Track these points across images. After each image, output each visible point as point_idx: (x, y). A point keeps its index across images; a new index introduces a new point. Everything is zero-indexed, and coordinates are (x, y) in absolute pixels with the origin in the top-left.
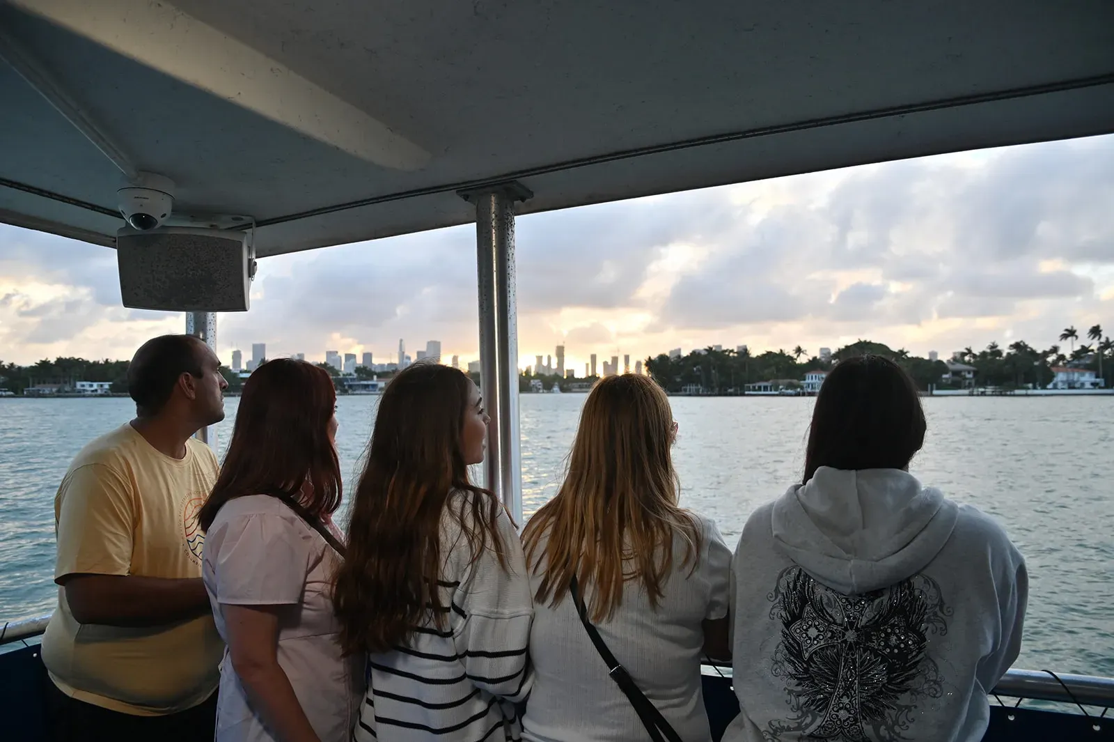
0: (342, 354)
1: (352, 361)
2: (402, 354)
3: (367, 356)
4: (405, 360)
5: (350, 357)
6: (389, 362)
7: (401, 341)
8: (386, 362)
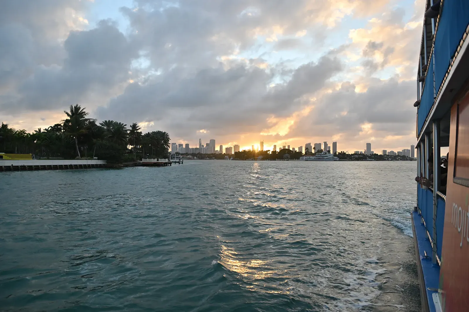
0: (177, 144)
1: (181, 147)
2: (200, 144)
3: (187, 145)
4: (201, 147)
5: (181, 145)
6: (195, 147)
7: (200, 139)
8: (194, 147)
